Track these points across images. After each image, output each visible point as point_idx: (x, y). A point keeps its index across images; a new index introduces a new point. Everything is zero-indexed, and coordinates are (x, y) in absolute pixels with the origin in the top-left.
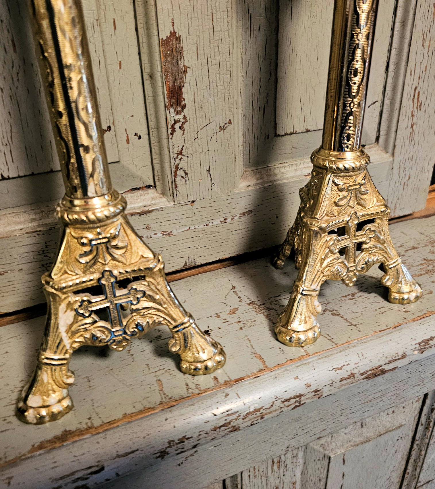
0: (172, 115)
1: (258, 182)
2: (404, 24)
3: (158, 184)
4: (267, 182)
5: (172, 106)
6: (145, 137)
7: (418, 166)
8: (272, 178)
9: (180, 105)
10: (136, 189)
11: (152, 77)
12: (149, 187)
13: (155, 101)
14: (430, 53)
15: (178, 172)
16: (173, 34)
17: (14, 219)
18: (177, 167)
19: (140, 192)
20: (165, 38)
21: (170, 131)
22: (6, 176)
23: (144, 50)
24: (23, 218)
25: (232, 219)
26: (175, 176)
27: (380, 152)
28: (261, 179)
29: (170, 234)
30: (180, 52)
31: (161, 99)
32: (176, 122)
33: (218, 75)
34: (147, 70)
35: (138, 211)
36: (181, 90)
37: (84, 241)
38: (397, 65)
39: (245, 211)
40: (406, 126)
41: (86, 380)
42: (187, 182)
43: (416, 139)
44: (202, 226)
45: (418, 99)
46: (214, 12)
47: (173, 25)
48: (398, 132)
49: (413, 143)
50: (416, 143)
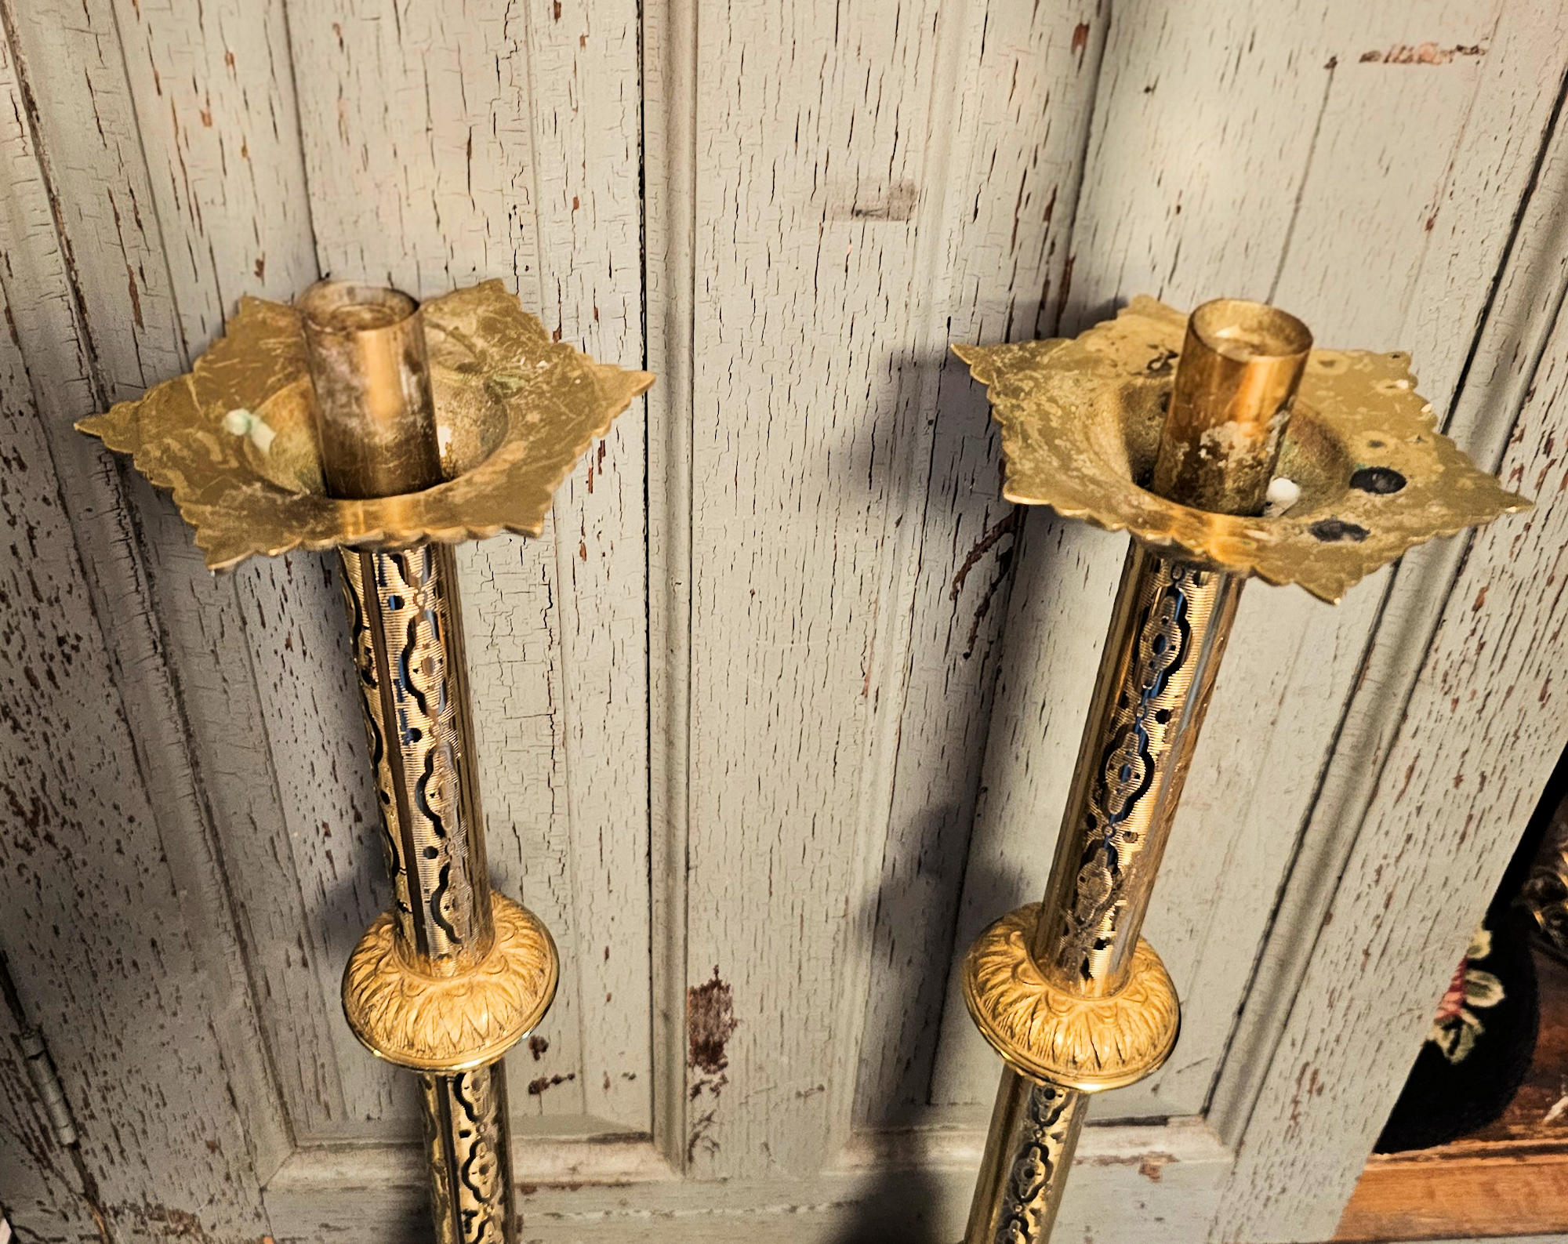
0: (698, 1074)
1: (880, 1163)
4: (902, 1166)
5: (699, 1063)
6: (644, 1078)
7: (1311, 1176)
8: (916, 1161)
9: (715, 1064)
11: (667, 1017)
13: (669, 1046)
14: (1352, 1017)
15: (698, 1142)
16: (716, 984)
18: (697, 1136)
20: (697, 987)
21: (689, 1092)
25: (810, 1209)
26: (692, 1144)
27: (1206, 1136)
28: (890, 1158)
29: (669, 1216)
30: (728, 1005)
31: (679, 1053)
32: (703, 1083)
33: (802, 1032)
34: (660, 1005)
35: (605, 1180)
36: (720, 1046)
39: (842, 1201)
40: (1278, 1114)
42: (717, 1154)
43: (1306, 1136)
44: (740, 1211)
45: (1313, 1080)
46: (804, 960)
47: (716, 972)
48: (1253, 1123)
49: (1296, 1141)
50: (1305, 1142)
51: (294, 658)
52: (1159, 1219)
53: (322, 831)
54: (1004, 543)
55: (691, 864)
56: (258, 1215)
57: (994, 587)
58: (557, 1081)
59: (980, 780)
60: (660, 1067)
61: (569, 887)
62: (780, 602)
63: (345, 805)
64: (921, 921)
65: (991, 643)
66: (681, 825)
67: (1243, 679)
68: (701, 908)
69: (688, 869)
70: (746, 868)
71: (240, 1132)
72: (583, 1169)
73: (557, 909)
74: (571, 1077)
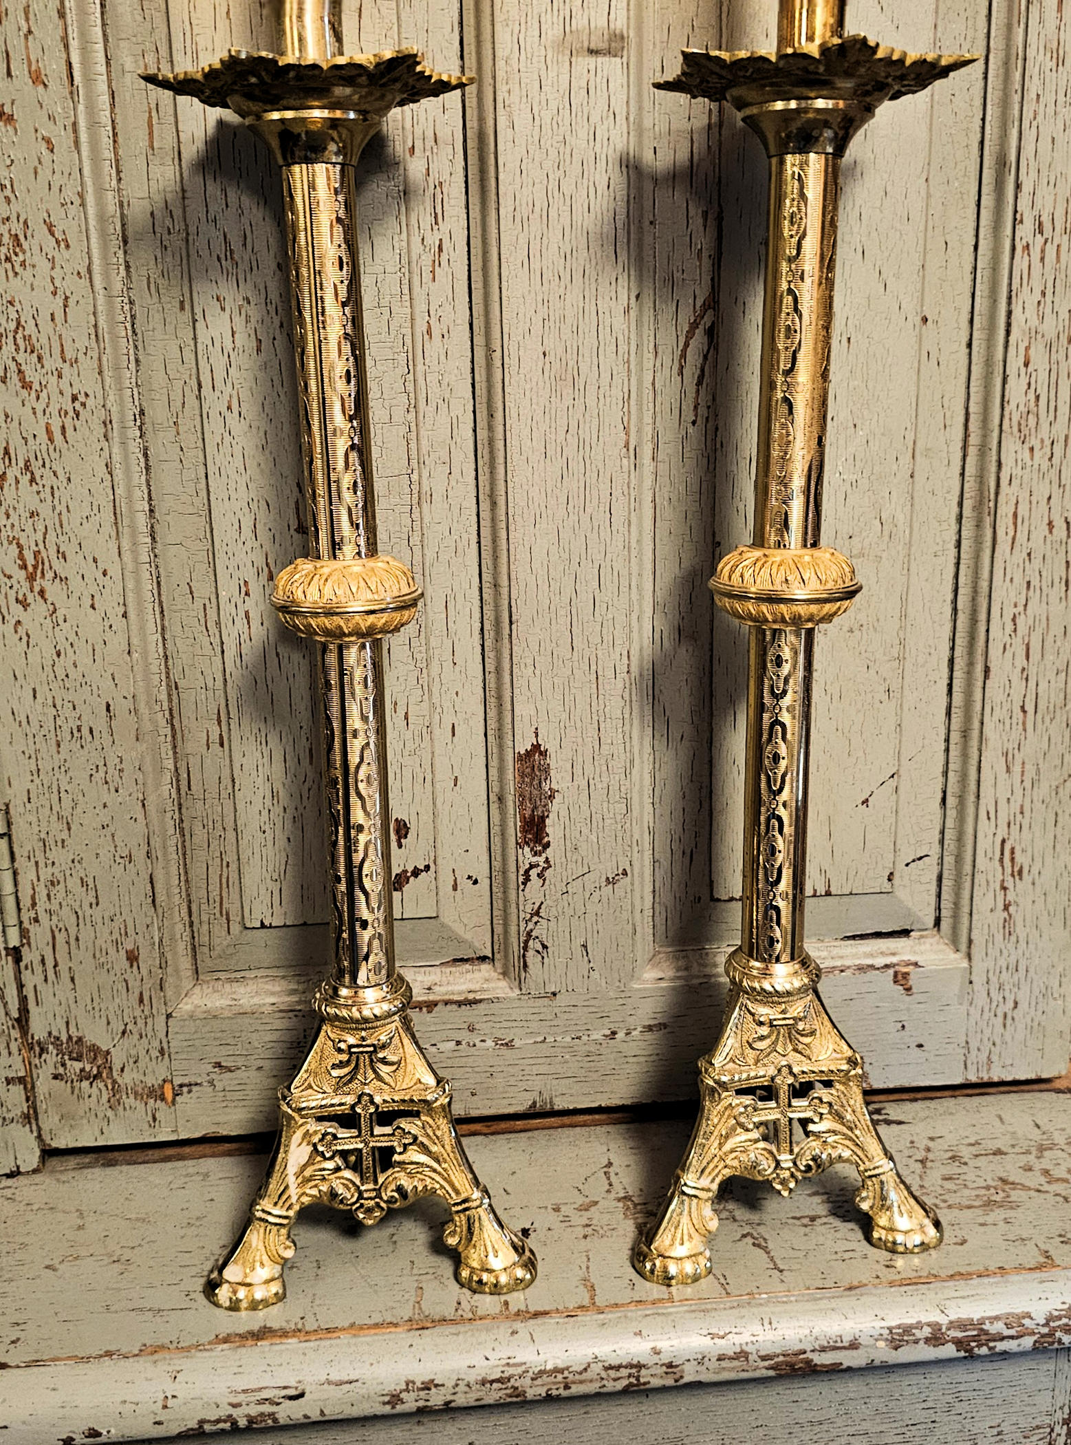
0: (527, 856)
1: (679, 974)
2: (965, 734)
3: (497, 956)
4: (698, 977)
5: (527, 843)
6: (484, 883)
7: (1035, 984)
8: (708, 970)
9: (540, 843)
10: (462, 960)
11: (501, 799)
12: (483, 959)
13: (503, 833)
14: (1028, 784)
15: (531, 942)
16: (536, 747)
17: (267, 987)
18: (529, 934)
19: (468, 966)
20: (523, 752)
21: (521, 879)
22: (267, 923)
23: (494, 763)
24: (277, 987)
25: (627, 1034)
26: (526, 948)
27: (945, 947)
28: (686, 969)
29: (508, 1045)
30: (547, 770)
31: (511, 831)
32: (532, 866)
33: (605, 804)
34: (495, 788)
35: (455, 997)
36: (544, 822)
37: (343, 1046)
38: (961, 799)
39: (652, 1022)
40: (991, 905)
41: (315, 1264)
42: (546, 960)
43: (1020, 931)
44: (568, 1039)
45: (1013, 859)
46: (602, 719)
47: (537, 736)
48: (975, 917)
49: (1013, 938)
50: (1021, 939)
51: (232, 419)
52: (920, 1046)
53: (243, 590)
54: (707, 321)
55: (514, 618)
56: (162, 1052)
57: (705, 357)
58: (416, 872)
59: (714, 535)
60: (497, 864)
61: (423, 649)
62: (564, 362)
63: (260, 562)
64: (686, 691)
65: (709, 407)
66: (504, 581)
67: (883, 434)
68: (523, 666)
69: (511, 623)
70: (553, 622)
71: (157, 940)
72: (436, 989)
73: (416, 673)
74: (427, 868)
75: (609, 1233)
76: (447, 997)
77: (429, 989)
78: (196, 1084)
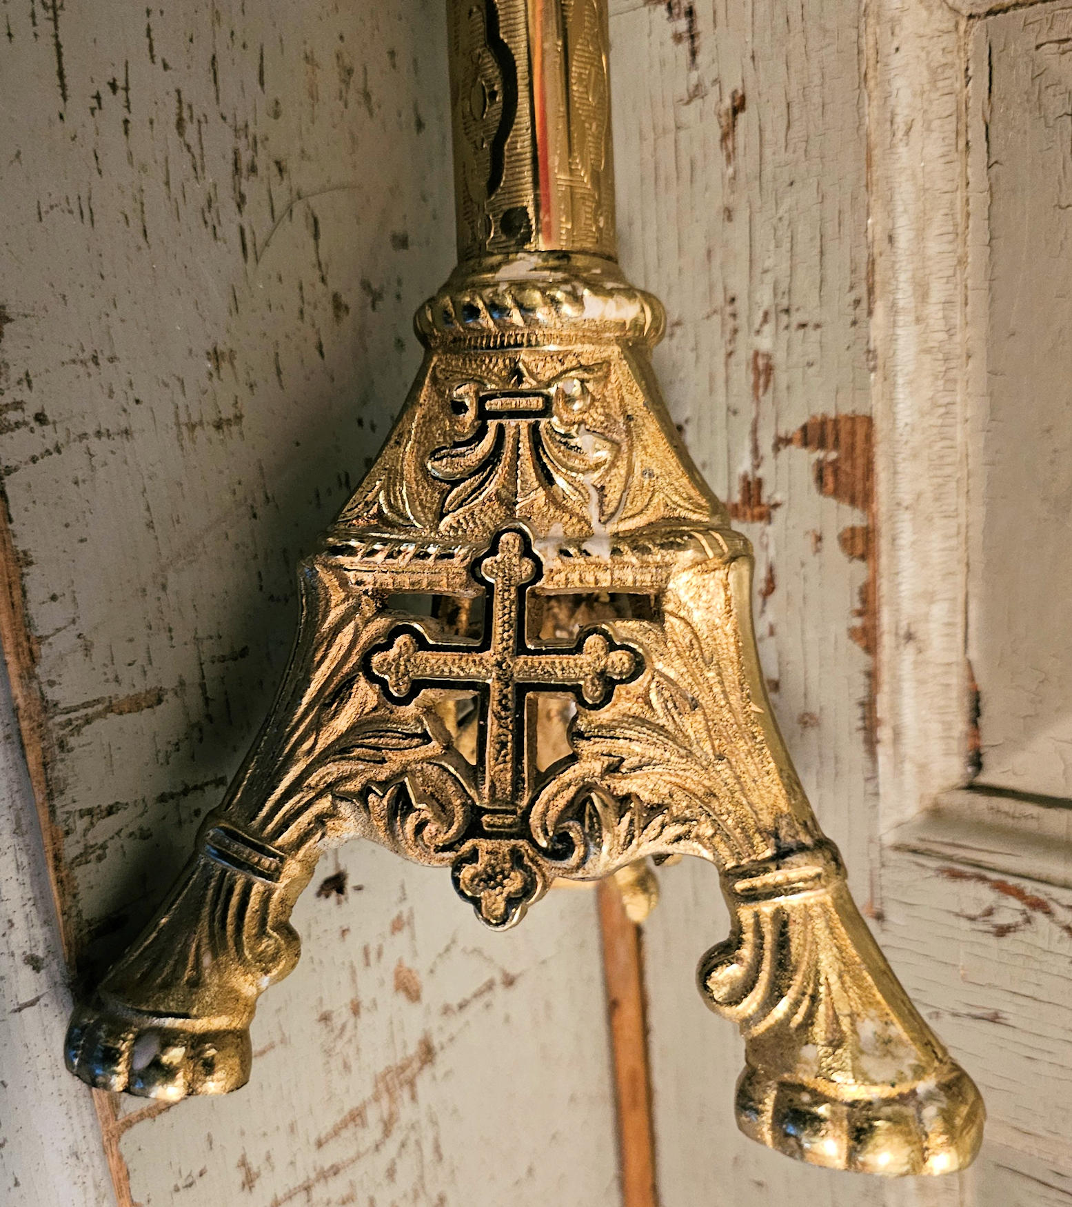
3: (982, 803)
10: (976, 711)
12: (977, 761)
17: (938, 217)
19: (960, 725)
41: (228, 413)
75: (336, 1063)
76: (885, 676)
77: (909, 637)
78: (694, 53)
